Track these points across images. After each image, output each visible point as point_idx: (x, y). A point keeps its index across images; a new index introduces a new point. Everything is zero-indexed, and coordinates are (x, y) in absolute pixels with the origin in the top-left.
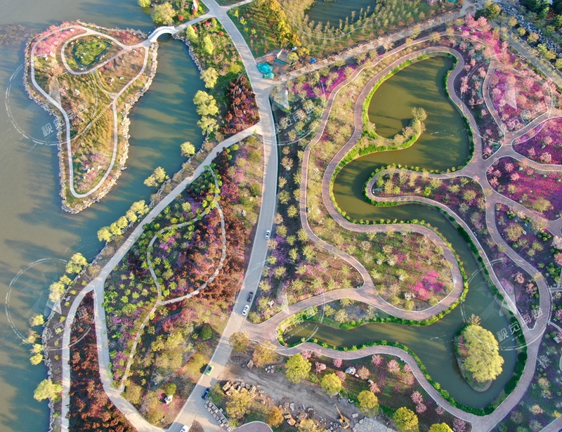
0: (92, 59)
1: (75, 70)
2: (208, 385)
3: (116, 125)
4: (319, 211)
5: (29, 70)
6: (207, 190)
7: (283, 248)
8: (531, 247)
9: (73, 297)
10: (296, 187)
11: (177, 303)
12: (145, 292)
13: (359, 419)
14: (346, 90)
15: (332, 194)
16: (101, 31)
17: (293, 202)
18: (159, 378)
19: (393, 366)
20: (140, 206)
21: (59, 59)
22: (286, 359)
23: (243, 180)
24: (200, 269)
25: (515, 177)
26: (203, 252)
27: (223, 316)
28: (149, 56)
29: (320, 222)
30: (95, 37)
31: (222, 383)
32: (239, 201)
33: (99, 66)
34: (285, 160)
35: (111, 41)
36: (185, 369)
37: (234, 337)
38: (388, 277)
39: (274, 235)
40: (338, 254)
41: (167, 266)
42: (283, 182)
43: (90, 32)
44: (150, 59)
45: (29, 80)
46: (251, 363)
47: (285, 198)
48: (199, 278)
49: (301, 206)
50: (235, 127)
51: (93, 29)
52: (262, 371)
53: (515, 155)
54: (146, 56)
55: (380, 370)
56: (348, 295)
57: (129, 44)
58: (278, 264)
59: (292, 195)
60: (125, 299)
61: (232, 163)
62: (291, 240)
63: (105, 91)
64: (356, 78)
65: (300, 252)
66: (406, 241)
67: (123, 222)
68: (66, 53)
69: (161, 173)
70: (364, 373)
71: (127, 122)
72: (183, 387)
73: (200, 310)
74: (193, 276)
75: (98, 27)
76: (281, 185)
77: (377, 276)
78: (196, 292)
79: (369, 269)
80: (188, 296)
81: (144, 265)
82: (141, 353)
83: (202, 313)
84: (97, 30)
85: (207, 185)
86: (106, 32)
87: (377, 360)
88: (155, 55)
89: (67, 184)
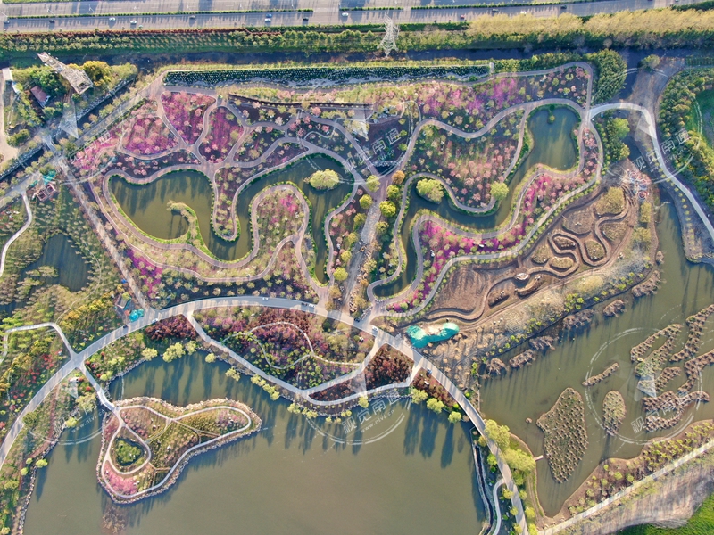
0: (135, 448)
1: (147, 457)
2: (353, 319)
3: (193, 413)
4: (248, 269)
5: (150, 492)
6: (240, 340)
7: (274, 288)
8: (262, 145)
9: (314, 406)
10: (234, 284)
11: (312, 344)
12: (308, 363)
13: (362, 242)
14: (152, 255)
15: (235, 261)
16: (106, 448)
17: (244, 285)
18: (352, 345)
19: (335, 225)
20: (255, 380)
21: (137, 473)
22: (336, 281)
23: (230, 319)
24: (292, 334)
25: (215, 147)
26: (281, 335)
27: (316, 318)
28: (128, 405)
29: (255, 268)
30: (112, 452)
31: (351, 312)
32: (246, 318)
33: (141, 440)
34: (215, 293)
35: (116, 438)
36: (346, 333)
37: (328, 309)
38: (287, 227)
39: (266, 295)
40: (276, 256)
41: (292, 354)
42: (231, 293)
43: (108, 457)
44: (131, 404)
45: (159, 488)
46: (340, 299)
47: (242, 291)
48: (297, 334)
49: (246, 280)
50: (190, 330)
51: (103, 457)
52: (343, 292)
53: (198, 144)
54: (128, 407)
55: (337, 231)
56: (299, 249)
57: (118, 424)
58: (285, 290)
59: (240, 286)
60: (313, 374)
61: (219, 327)
62: (270, 284)
63: (165, 429)
64: (140, 250)
65: (277, 278)
66: (263, 216)
67: (267, 387)
68: (130, 470)
69: (230, 372)
70: (339, 240)
71: (190, 406)
72: (355, 332)
73: (314, 330)
74: (296, 337)
75: (102, 453)
76: (233, 294)
77: (286, 233)
78: (305, 335)
79: (282, 238)
80: (308, 339)
81: (293, 368)
82: (340, 359)
83: (316, 329)
84: (105, 453)
85: (236, 341)
86: (107, 445)
87: (332, 233)
88: (126, 401)
89: (241, 432)
